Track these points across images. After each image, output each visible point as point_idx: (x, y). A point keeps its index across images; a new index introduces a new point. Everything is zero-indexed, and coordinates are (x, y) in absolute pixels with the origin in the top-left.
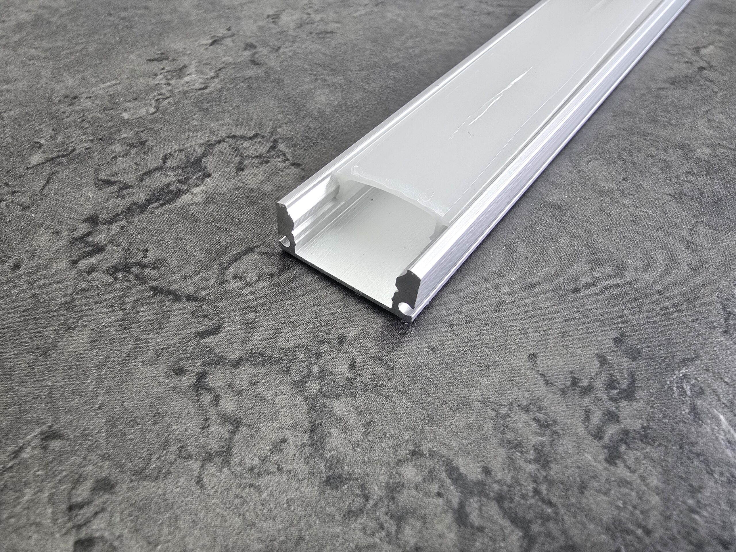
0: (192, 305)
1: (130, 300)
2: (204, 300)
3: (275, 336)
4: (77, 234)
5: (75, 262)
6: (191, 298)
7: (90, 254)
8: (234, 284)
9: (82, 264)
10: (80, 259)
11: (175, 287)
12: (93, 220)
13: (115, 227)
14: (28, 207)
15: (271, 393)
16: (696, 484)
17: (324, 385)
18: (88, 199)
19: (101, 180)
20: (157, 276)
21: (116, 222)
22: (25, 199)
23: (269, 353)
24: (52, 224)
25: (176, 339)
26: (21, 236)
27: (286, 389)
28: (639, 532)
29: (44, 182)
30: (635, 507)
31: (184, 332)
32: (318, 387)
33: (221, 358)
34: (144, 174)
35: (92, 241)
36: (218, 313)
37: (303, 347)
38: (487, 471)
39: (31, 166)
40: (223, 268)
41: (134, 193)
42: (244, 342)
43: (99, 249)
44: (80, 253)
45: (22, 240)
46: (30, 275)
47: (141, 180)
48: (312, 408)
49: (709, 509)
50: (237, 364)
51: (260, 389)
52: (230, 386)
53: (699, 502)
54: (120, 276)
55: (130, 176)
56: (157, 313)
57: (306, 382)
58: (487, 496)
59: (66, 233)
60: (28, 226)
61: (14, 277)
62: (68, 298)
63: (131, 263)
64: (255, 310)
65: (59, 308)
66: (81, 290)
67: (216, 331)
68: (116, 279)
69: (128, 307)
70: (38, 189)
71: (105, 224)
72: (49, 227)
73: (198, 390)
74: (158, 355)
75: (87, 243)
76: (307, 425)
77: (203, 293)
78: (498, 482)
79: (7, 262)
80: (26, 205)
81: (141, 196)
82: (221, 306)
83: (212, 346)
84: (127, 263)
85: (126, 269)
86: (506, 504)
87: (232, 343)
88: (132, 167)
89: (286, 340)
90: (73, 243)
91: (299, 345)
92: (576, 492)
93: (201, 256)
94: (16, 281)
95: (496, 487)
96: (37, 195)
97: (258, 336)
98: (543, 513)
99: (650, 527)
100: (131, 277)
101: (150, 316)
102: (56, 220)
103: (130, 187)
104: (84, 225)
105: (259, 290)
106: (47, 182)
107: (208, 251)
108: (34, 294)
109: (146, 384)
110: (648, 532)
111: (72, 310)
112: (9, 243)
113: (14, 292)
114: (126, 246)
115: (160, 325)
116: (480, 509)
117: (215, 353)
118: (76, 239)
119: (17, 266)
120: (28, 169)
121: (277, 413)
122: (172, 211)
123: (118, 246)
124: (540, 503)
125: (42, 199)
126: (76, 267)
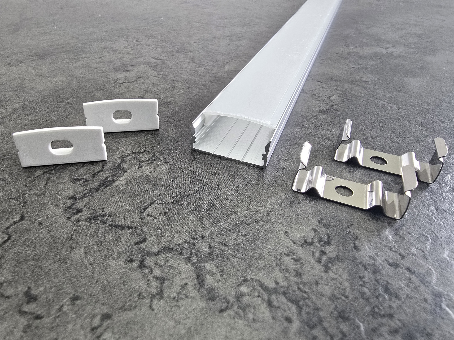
0: (130, 231)
1: (100, 232)
2: (136, 228)
3: (172, 239)
4: (67, 205)
5: (69, 218)
6: (129, 228)
7: (76, 214)
8: (148, 219)
9: (73, 218)
10: (71, 216)
11: (120, 224)
12: (74, 198)
13: (85, 200)
14: (40, 195)
15: (176, 264)
16: (361, 275)
17: (199, 257)
18: (69, 188)
19: (74, 179)
20: (111, 220)
21: (85, 197)
22: (37, 192)
23: (171, 247)
24: (54, 202)
25: (126, 247)
26: (39, 209)
27: (182, 261)
28: (343, 298)
29: (45, 183)
30: (339, 288)
31: (129, 243)
32: (196, 259)
33: (149, 252)
34: (94, 174)
35: (76, 208)
36: (143, 232)
37: (186, 242)
38: (277, 283)
39: (37, 176)
40: (142, 212)
41: (91, 183)
42: (159, 244)
43: (80, 211)
44: (71, 214)
45: (40, 211)
46: (48, 227)
47: (94, 177)
48: (196, 268)
49: (368, 284)
50: (157, 254)
51: (170, 263)
52: (156, 264)
53: (364, 282)
54: (93, 222)
55: (88, 175)
56: (115, 236)
57: (191, 257)
58: (279, 294)
59: (62, 205)
60: (41, 204)
61: (40, 229)
62: (70, 235)
63: (97, 215)
64: (161, 229)
65: (66, 240)
66: (75, 231)
67: (144, 240)
68: (91, 223)
69: (100, 236)
70: (43, 187)
71: (80, 199)
72: (52, 204)
73: (142, 268)
74: (119, 255)
75: (73, 209)
76: (195, 275)
77: (135, 224)
78: (282, 287)
79: (34, 222)
80: (38, 194)
81: (95, 184)
82: (144, 229)
83: (144, 247)
84: (95, 216)
85: (95, 218)
86: (288, 295)
87: (153, 245)
88: (88, 172)
89: (178, 240)
90: (66, 209)
91: (184, 241)
92: (315, 286)
93: (130, 208)
94: (42, 230)
95: (282, 289)
96: (43, 189)
97: (164, 240)
98: (303, 296)
99: (347, 295)
100: (99, 222)
101: (112, 238)
102: (55, 200)
103: (89, 181)
104: (70, 200)
105: (160, 220)
106: (47, 183)
107: (133, 206)
108: (52, 236)
109: (117, 269)
110: (347, 297)
111: (73, 240)
112: (34, 213)
113: (42, 235)
114: (93, 208)
115: (117, 241)
116: (277, 299)
117: (146, 250)
118: (68, 207)
119: (40, 224)
120: (35, 177)
121: (180, 272)
122: (112, 189)
123: (89, 208)
124: (301, 293)
125: (46, 191)
126: (70, 220)
